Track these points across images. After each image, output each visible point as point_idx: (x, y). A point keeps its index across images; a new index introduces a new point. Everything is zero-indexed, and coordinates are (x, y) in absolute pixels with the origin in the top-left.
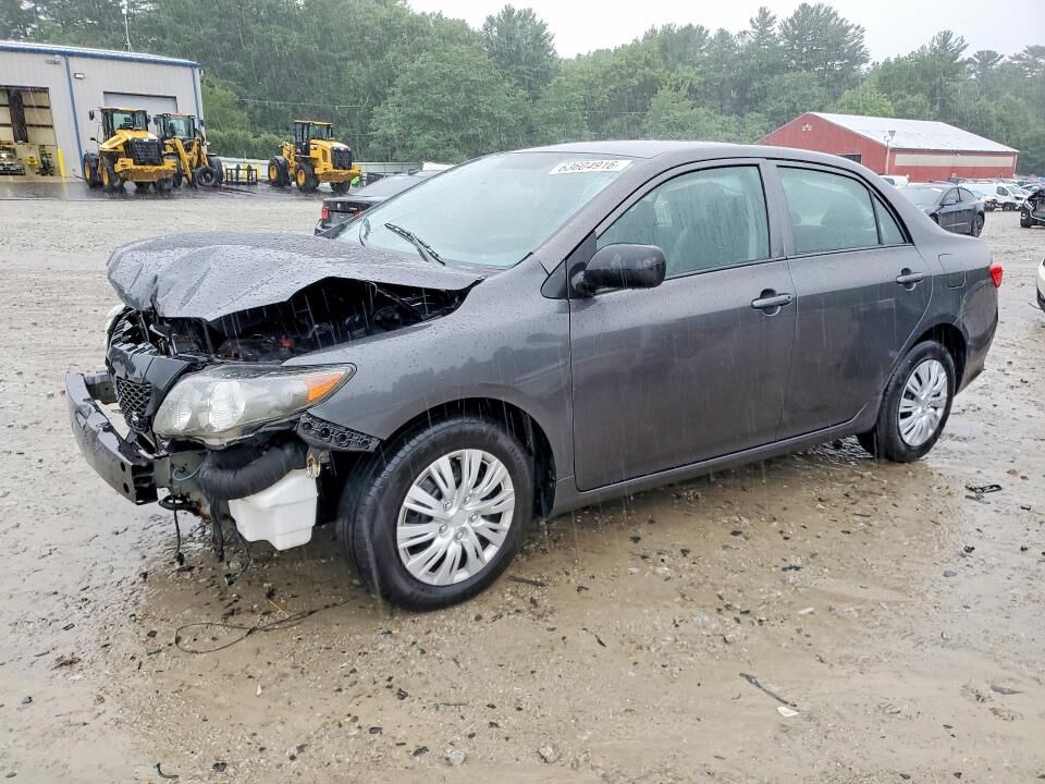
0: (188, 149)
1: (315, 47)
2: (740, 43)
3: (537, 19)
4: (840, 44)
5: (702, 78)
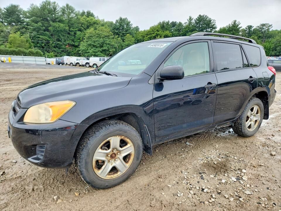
1: (68, 28)
2: (184, 25)
4: (209, 24)
5: (171, 34)
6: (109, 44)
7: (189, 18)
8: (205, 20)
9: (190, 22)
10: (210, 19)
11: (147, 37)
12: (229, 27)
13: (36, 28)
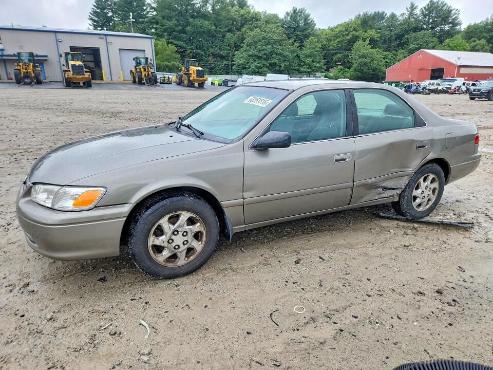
0: (145, 70)
1: (213, 27)
2: (400, 18)
3: (307, 12)
4: (448, 17)
5: (379, 35)
6: (281, 54)
7: (409, 6)
8: (441, 10)
9: (411, 13)
10: (450, 7)
11: (336, 42)
12: (487, 22)
13: (168, 28)
